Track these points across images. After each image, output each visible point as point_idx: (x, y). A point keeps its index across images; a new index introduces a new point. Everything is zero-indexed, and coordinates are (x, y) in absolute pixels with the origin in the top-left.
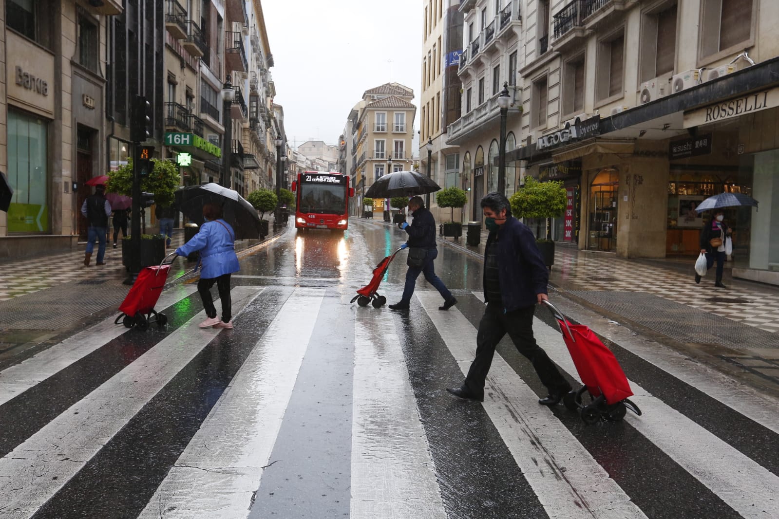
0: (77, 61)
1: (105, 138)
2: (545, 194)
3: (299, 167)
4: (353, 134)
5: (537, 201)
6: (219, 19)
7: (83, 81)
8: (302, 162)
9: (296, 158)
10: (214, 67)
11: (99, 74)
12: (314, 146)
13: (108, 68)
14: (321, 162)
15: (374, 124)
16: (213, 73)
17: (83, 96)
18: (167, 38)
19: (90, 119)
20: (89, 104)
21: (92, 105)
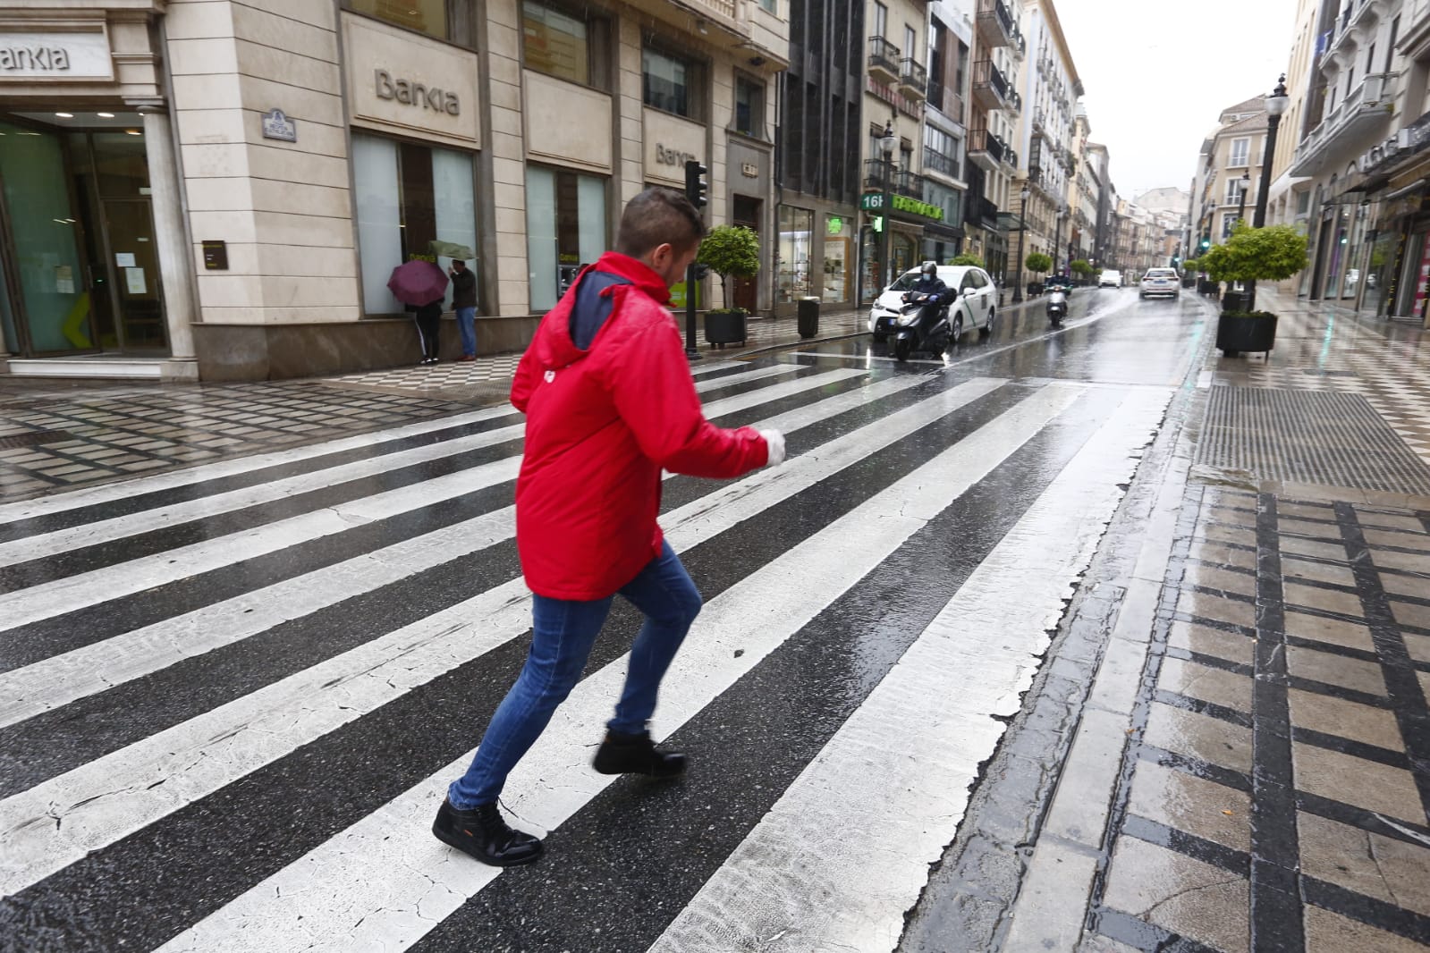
0: (734, 129)
1: (772, 207)
2: (1256, 243)
3: (1135, 224)
4: (1206, 173)
5: (1239, 255)
6: (963, 48)
7: (742, 148)
8: (1141, 217)
9: (1132, 212)
10: (950, 110)
11: (765, 139)
12: (1162, 194)
13: (778, 131)
14: (1170, 215)
15: (1228, 157)
16: (949, 118)
17: (742, 165)
18: (868, 84)
19: (751, 189)
20: (750, 172)
21: (753, 173)
